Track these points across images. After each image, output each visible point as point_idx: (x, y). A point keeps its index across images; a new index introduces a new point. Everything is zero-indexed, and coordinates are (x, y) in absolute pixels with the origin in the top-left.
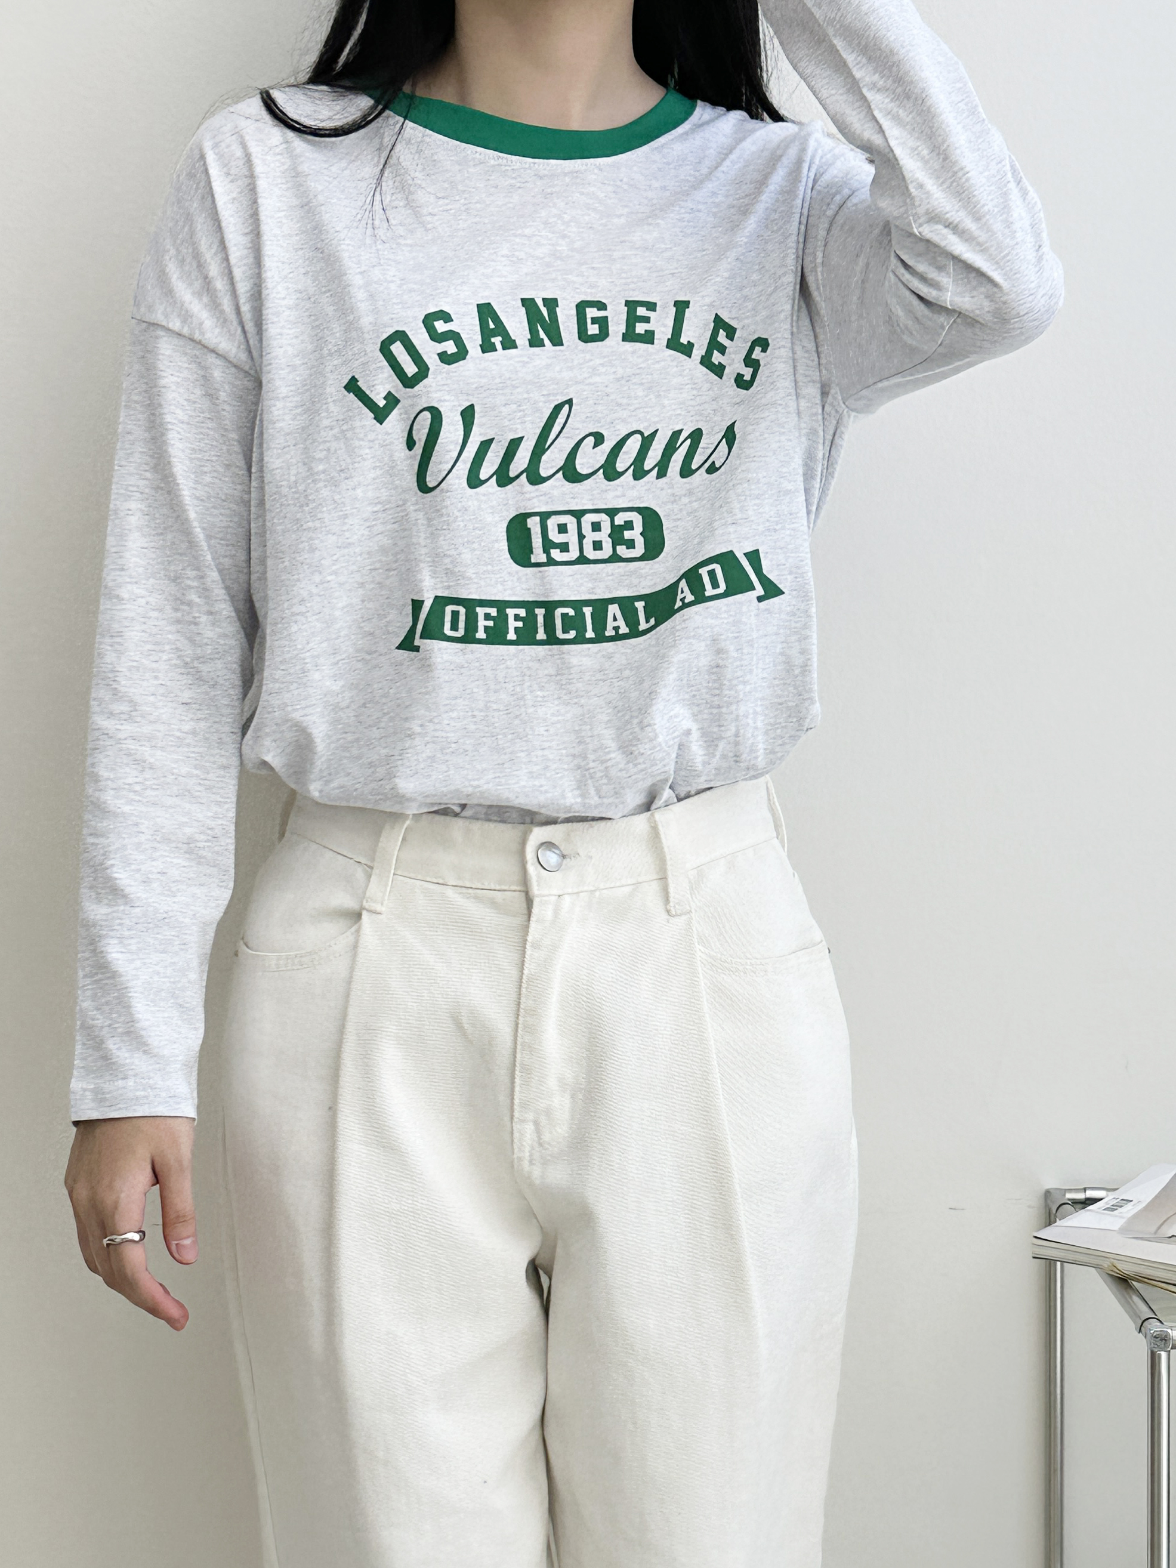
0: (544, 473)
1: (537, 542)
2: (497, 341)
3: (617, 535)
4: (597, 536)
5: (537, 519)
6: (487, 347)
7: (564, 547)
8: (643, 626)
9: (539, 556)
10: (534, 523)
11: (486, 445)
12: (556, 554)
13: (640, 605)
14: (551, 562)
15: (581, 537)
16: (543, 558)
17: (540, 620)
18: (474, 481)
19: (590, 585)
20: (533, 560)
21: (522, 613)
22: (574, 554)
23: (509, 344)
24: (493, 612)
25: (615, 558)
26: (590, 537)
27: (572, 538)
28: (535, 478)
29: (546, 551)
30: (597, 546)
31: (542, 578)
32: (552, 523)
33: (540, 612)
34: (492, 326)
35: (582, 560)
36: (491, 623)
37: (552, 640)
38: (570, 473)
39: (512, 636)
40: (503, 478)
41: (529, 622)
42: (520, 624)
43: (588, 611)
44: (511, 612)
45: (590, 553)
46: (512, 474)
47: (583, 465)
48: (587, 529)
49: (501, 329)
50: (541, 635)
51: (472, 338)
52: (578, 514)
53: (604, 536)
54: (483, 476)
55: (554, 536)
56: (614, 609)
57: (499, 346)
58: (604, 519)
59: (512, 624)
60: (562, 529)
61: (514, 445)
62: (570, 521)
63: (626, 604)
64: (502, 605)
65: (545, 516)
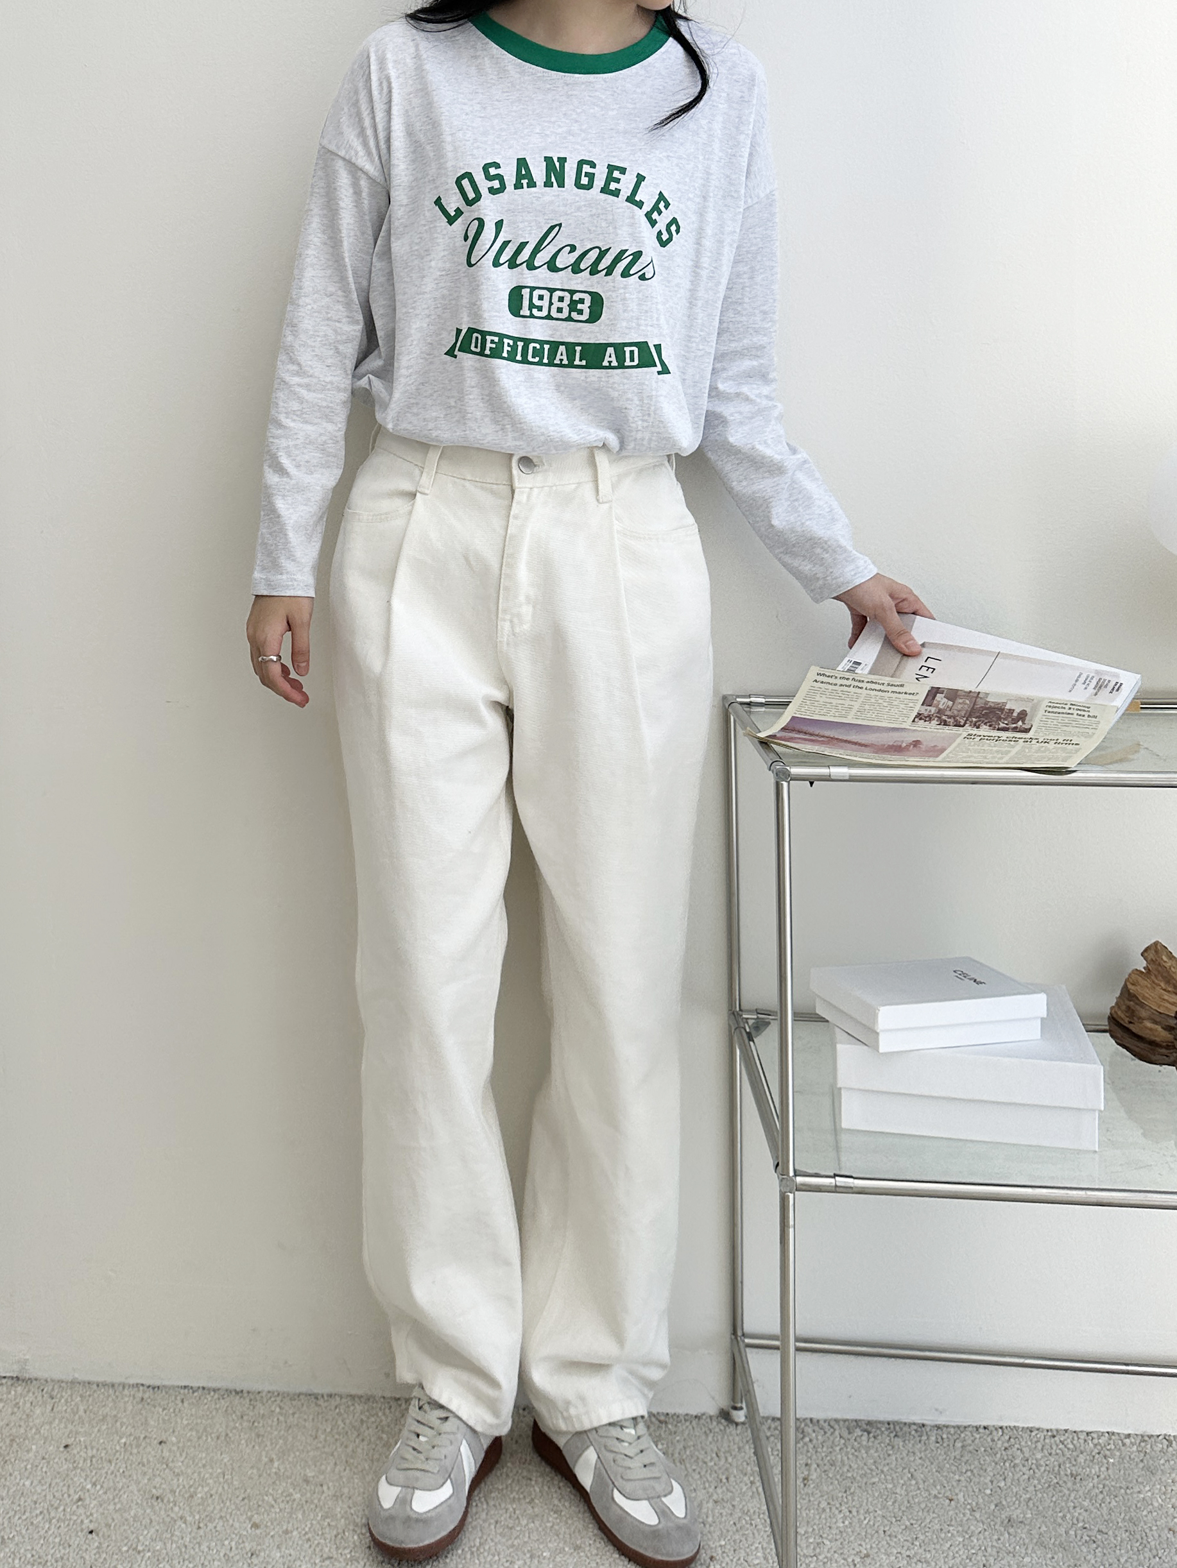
0: (537, 264)
1: (526, 303)
2: (525, 182)
3: (573, 305)
4: (560, 305)
5: (528, 290)
6: (518, 186)
7: (540, 309)
8: (577, 362)
9: (525, 311)
10: (526, 293)
11: (506, 244)
12: (535, 312)
13: (578, 349)
14: (532, 316)
15: (551, 304)
16: (528, 313)
17: (520, 349)
18: (496, 263)
19: (551, 332)
20: (522, 313)
21: (511, 342)
22: (544, 313)
23: (532, 184)
24: (496, 339)
25: (569, 319)
26: (556, 305)
27: (545, 303)
28: (531, 266)
29: (530, 309)
30: (560, 310)
31: (525, 325)
32: (536, 293)
33: (520, 344)
34: (523, 172)
35: (549, 317)
36: (494, 346)
37: (524, 361)
38: (552, 266)
39: (505, 354)
40: (513, 264)
41: (514, 348)
42: (509, 349)
43: (547, 347)
44: (506, 341)
45: (554, 314)
46: (518, 262)
47: (559, 264)
48: (555, 299)
49: (529, 175)
50: (519, 358)
51: (510, 180)
52: (551, 291)
53: (565, 305)
54: (501, 261)
55: (536, 302)
56: (562, 348)
57: (525, 185)
58: (567, 294)
59: (506, 348)
60: (541, 298)
61: (523, 245)
62: (546, 294)
63: (570, 347)
64: (502, 336)
65: (533, 289)
